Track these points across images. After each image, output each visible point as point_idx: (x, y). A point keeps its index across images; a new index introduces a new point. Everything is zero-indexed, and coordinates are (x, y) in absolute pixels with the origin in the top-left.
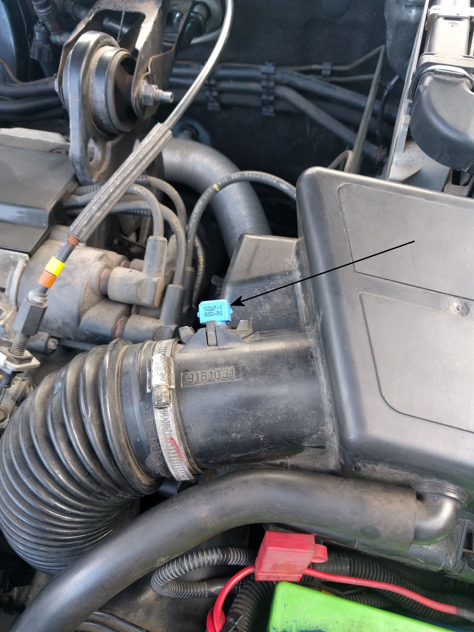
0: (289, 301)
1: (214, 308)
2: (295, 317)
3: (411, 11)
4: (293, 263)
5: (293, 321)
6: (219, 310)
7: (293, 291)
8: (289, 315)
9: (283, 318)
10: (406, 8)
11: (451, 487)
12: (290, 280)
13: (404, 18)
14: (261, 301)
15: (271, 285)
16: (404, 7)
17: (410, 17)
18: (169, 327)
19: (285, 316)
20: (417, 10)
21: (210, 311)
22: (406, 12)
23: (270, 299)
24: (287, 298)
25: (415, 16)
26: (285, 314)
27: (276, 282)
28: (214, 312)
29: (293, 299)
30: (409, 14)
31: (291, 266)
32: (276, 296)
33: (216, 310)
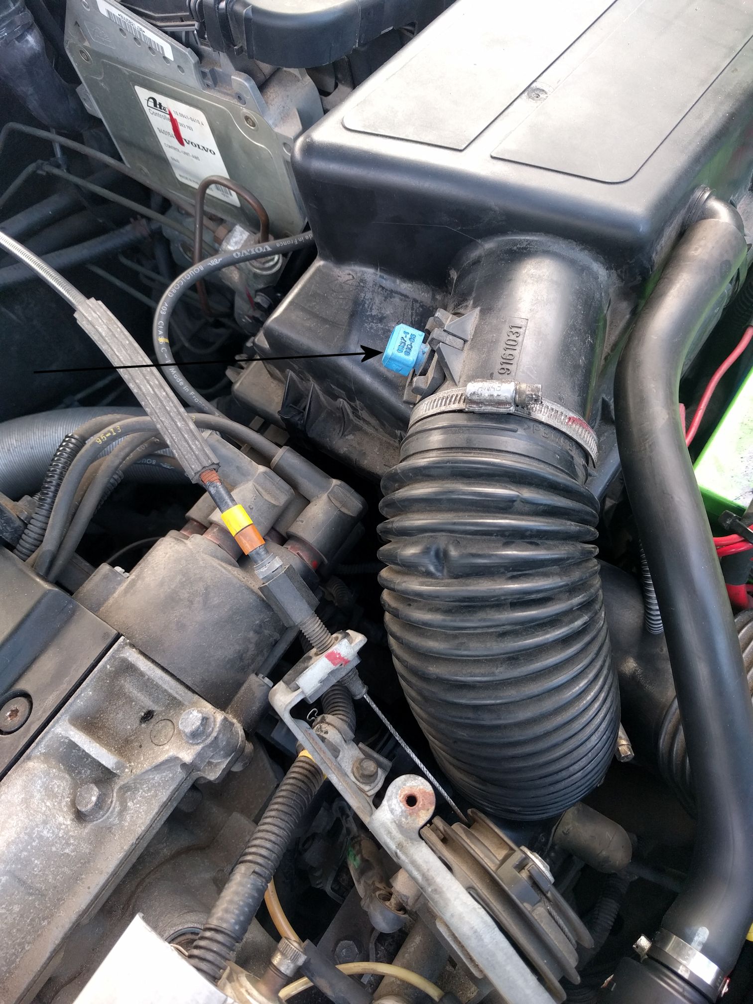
0: (397, 300)
1: (403, 341)
2: (418, 305)
3: (27, 41)
4: (350, 274)
5: (421, 309)
6: (409, 336)
7: (387, 290)
8: (412, 309)
9: (414, 317)
10: (19, 42)
11: (698, 194)
12: (371, 286)
13: (28, 53)
14: (382, 329)
15: (368, 307)
16: (16, 42)
17: (32, 48)
18: (334, 487)
19: (412, 313)
20: (31, 34)
21: (406, 347)
22: (24, 46)
23: (385, 318)
24: (392, 300)
25: (36, 42)
26: (410, 313)
27: (368, 300)
28: (408, 342)
29: (396, 295)
30: (29, 46)
31: (353, 277)
32: (383, 309)
33: (407, 339)
